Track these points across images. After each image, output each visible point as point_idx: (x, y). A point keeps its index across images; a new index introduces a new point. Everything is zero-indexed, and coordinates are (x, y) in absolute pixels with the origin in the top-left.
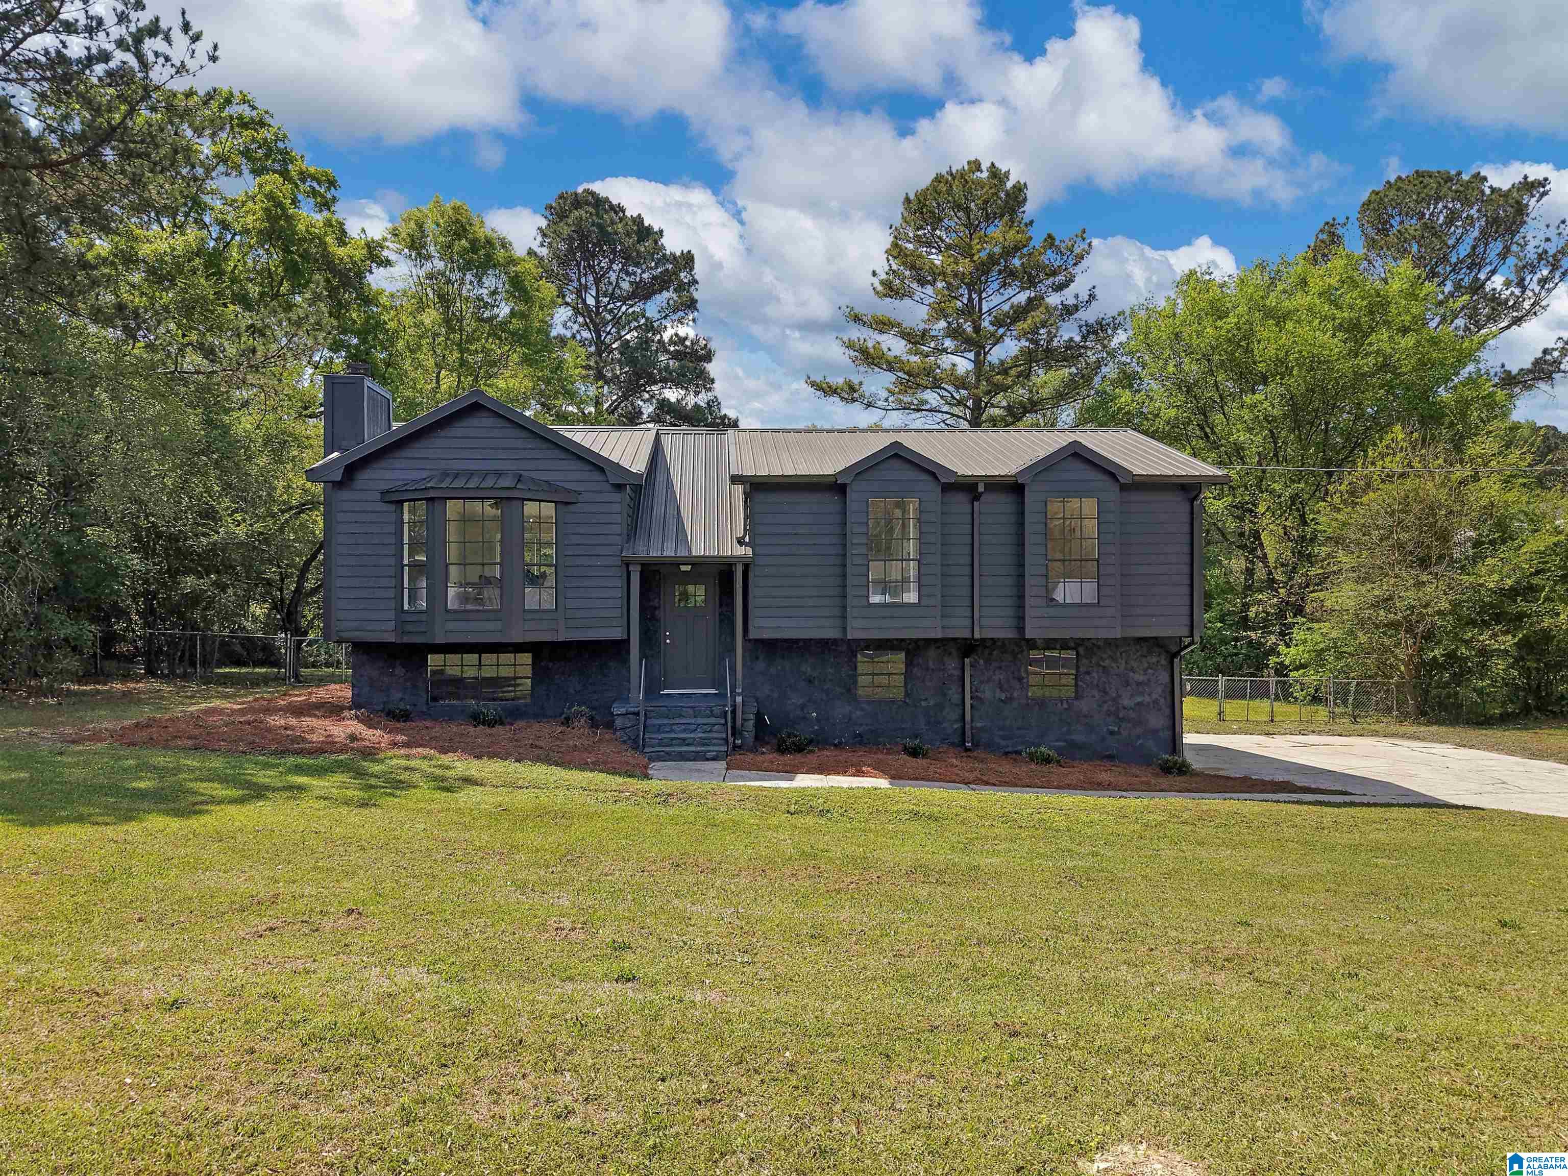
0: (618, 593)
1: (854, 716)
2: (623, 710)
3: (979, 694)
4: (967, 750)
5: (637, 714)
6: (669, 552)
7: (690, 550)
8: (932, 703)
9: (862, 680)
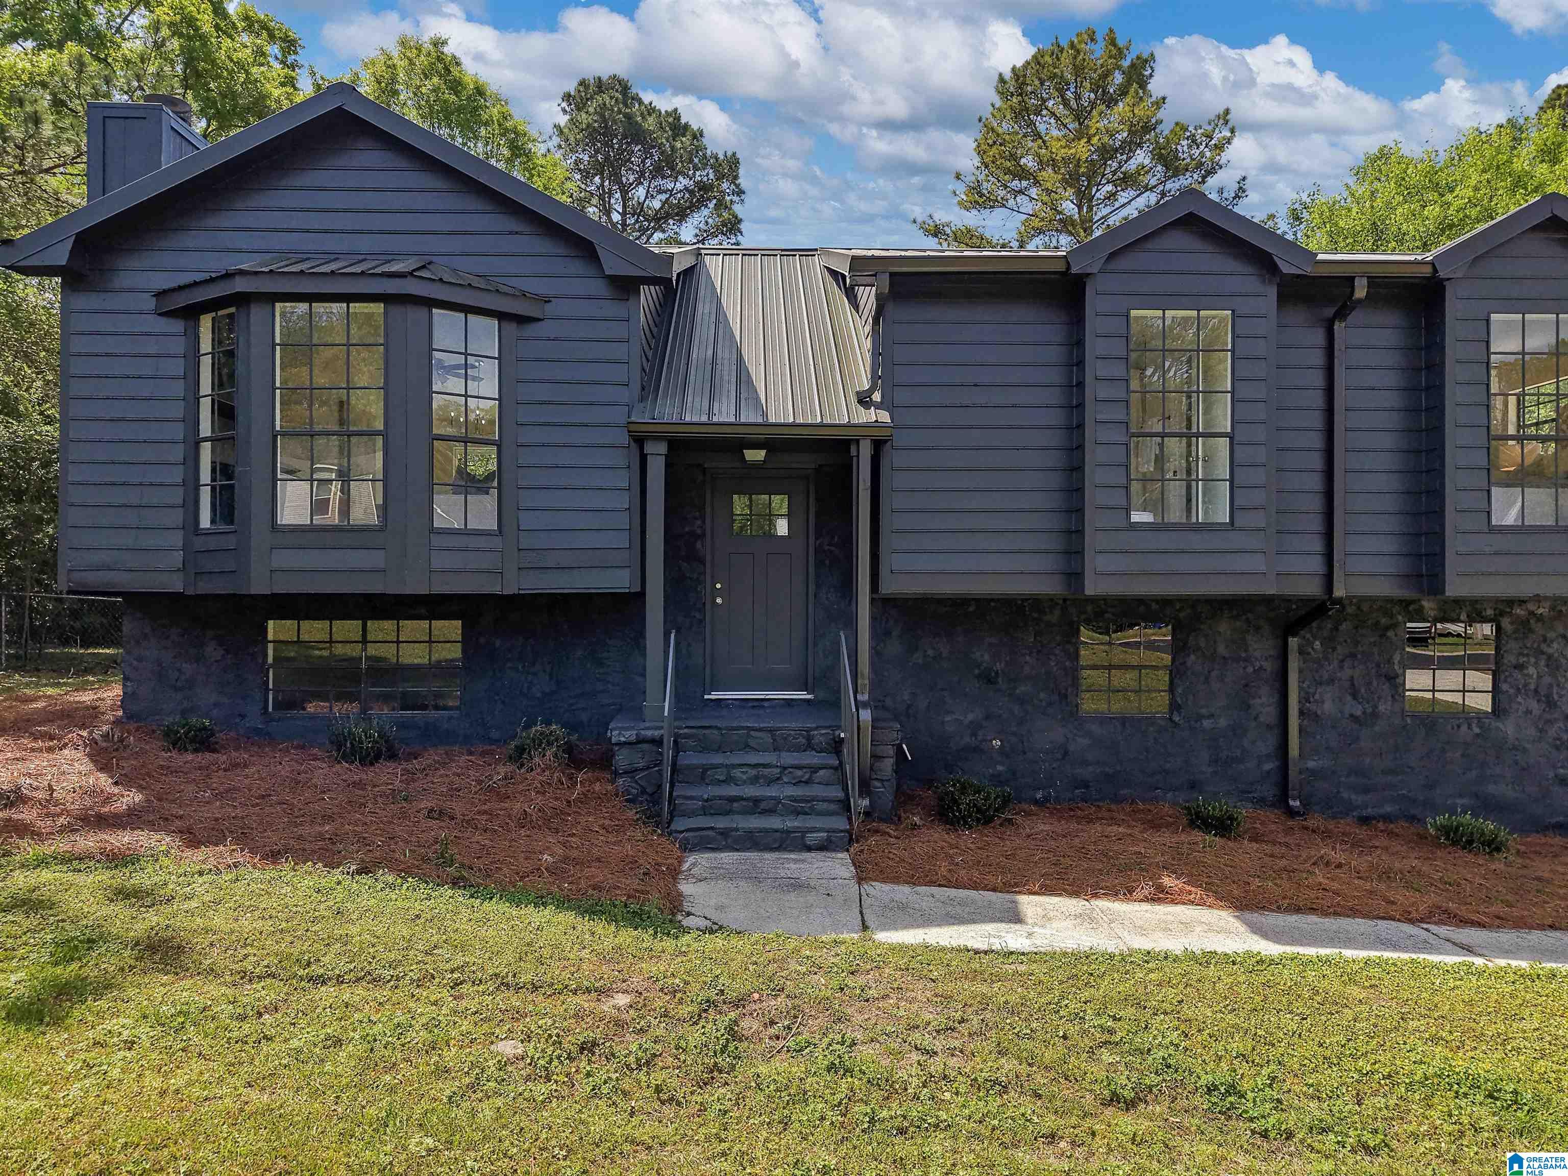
0: (623, 501)
1: (1072, 748)
2: (630, 735)
3: (1313, 707)
4: (1291, 813)
5: (658, 742)
6: (724, 413)
7: (765, 414)
8: (1223, 722)
9: (1089, 677)
